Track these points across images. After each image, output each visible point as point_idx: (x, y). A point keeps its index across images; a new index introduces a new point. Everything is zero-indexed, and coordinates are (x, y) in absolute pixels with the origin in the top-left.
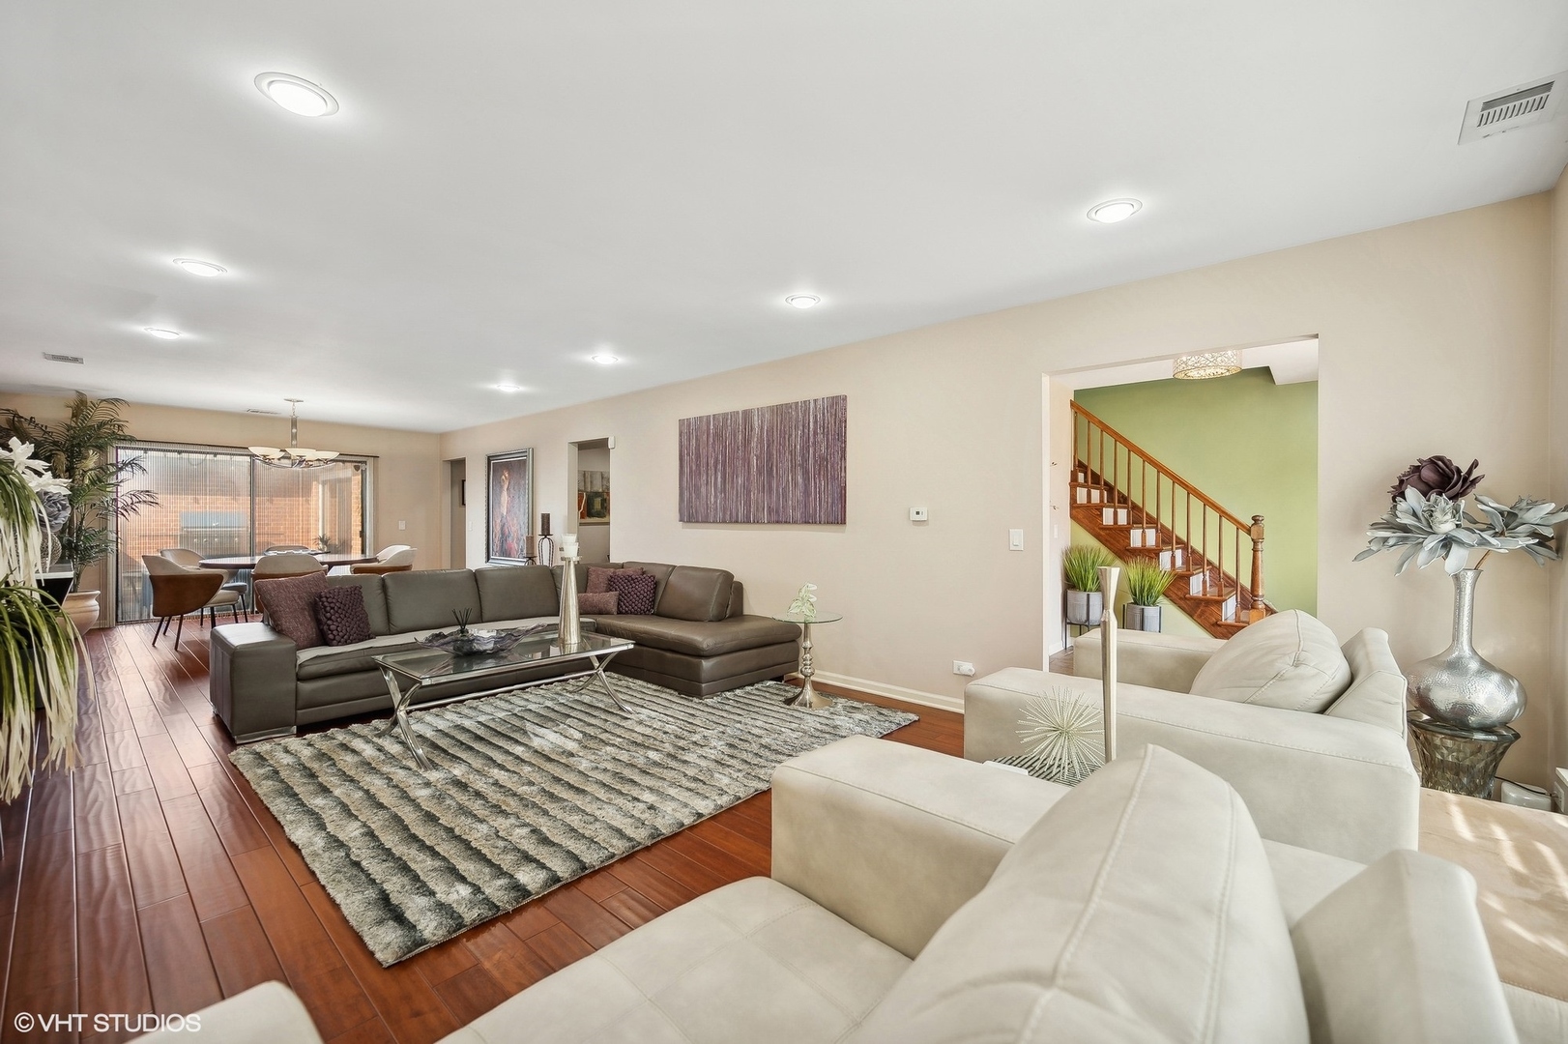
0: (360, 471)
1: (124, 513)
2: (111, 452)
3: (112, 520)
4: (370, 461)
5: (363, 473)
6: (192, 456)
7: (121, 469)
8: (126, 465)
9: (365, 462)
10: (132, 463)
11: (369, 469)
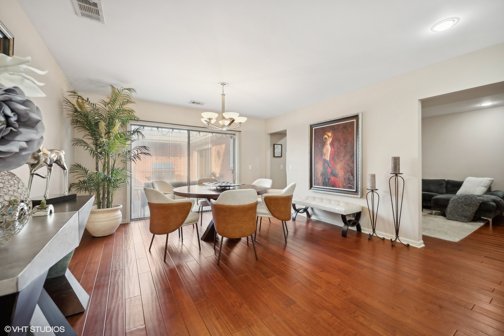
0: (232, 139)
1: (134, 159)
2: (128, 125)
3: (128, 163)
4: (237, 134)
5: (234, 140)
6: (163, 129)
7: (132, 134)
8: (135, 132)
9: (234, 134)
10: (137, 131)
11: (237, 137)
